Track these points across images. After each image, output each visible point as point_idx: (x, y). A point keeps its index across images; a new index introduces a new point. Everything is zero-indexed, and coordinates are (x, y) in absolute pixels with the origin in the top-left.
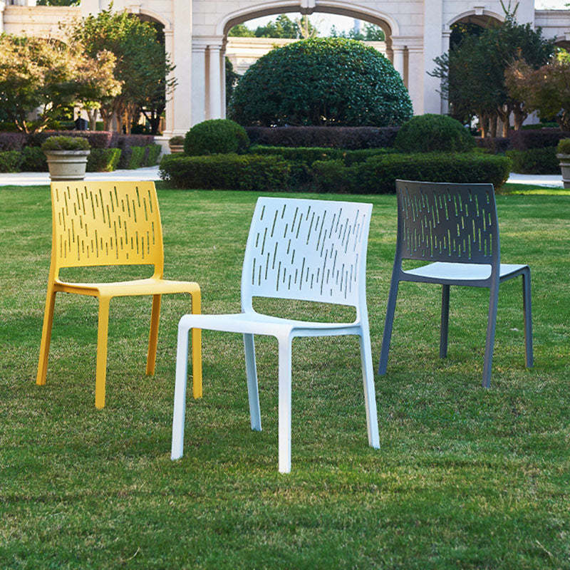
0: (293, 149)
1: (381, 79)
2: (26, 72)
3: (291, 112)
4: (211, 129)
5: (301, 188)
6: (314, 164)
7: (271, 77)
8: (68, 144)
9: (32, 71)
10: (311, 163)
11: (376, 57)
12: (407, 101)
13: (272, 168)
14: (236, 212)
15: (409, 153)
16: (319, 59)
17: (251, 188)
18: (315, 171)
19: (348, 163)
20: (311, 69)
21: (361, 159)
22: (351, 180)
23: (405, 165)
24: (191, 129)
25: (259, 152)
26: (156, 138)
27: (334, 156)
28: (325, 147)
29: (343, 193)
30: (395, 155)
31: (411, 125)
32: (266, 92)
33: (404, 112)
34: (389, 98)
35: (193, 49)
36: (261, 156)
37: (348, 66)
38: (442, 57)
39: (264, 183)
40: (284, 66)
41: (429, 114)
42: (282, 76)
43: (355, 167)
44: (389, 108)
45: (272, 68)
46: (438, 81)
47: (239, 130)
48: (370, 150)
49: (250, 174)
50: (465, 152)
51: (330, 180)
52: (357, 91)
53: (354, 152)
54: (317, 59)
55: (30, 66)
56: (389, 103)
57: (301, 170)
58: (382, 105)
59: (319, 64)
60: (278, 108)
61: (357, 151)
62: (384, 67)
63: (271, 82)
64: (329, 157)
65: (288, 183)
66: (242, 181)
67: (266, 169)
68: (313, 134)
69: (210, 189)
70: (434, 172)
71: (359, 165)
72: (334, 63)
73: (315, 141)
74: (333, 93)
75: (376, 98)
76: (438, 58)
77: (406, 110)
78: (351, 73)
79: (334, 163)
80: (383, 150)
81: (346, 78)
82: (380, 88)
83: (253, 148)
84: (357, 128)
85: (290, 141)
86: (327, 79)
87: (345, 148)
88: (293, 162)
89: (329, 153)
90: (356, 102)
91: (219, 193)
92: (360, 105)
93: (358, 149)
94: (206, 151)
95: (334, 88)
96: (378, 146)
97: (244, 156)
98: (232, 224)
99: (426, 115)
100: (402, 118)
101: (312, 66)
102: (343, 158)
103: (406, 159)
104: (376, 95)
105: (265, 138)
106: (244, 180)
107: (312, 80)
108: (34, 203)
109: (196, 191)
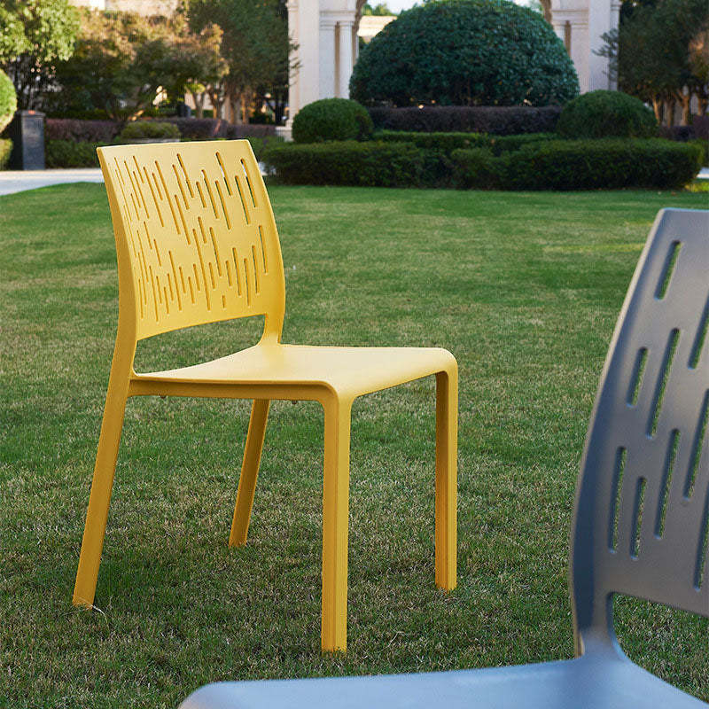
0: (428, 134)
1: (540, 47)
2: (114, 47)
3: (426, 89)
4: (325, 110)
5: (438, 183)
6: (453, 153)
7: (402, 45)
8: (152, 131)
9: (122, 47)
10: (451, 151)
11: (533, 20)
12: (572, 74)
13: (400, 158)
14: (345, 215)
15: (575, 138)
16: (462, 23)
17: (374, 183)
18: (455, 162)
19: (497, 153)
20: (451, 34)
21: (514, 146)
22: (501, 174)
23: (570, 154)
24: (301, 111)
25: (385, 139)
26: (279, 128)
27: (480, 144)
28: (467, 132)
29: (491, 189)
30: (557, 142)
31: (577, 104)
32: (395, 64)
33: (569, 88)
34: (549, 70)
35: (321, 26)
36: (387, 143)
37: (498, 30)
38: (611, 32)
39: (390, 177)
40: (417, 31)
41: (600, 90)
42: (414, 43)
43: (506, 157)
44: (550, 83)
45: (402, 34)
46: (606, 61)
47: (359, 111)
48: (526, 136)
49: (373, 166)
50: (646, 138)
51: (474, 174)
52: (509, 62)
53: (504, 138)
54: (459, 22)
55: (118, 40)
56: (549, 77)
57: (437, 161)
58: (541, 79)
59: (461, 28)
60: (409, 84)
61: (509, 137)
62: (543, 32)
63: (401, 51)
64: (473, 145)
65: (421, 177)
66: (362, 175)
67: (394, 160)
68: (452, 115)
69: (322, 184)
70: (608, 163)
71: (511, 153)
72: (480, 27)
73: (455, 124)
74: (479, 65)
75: (533, 71)
76: (605, 34)
77: (571, 86)
78: (501, 40)
79: (479, 153)
80: (541, 135)
81: (496, 46)
82: (538, 58)
83: (377, 134)
84: (509, 108)
85: (424, 125)
86: (472, 47)
87: (493, 133)
88: (428, 150)
89: (473, 140)
90: (508, 76)
91: (332, 190)
92: (512, 80)
93: (509, 133)
94: (318, 137)
95: (479, 59)
96: (536, 132)
97: (365, 143)
98: (334, 230)
99: (596, 92)
100: (566, 96)
101: (452, 31)
102: (490, 145)
103: (572, 147)
104: (532, 67)
105: (393, 121)
106: (365, 174)
107: (452, 48)
108: (91, 203)
109: (304, 188)
